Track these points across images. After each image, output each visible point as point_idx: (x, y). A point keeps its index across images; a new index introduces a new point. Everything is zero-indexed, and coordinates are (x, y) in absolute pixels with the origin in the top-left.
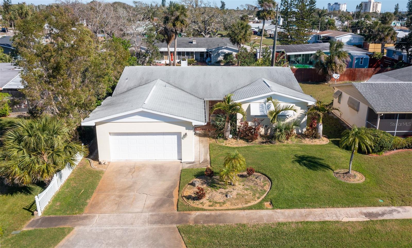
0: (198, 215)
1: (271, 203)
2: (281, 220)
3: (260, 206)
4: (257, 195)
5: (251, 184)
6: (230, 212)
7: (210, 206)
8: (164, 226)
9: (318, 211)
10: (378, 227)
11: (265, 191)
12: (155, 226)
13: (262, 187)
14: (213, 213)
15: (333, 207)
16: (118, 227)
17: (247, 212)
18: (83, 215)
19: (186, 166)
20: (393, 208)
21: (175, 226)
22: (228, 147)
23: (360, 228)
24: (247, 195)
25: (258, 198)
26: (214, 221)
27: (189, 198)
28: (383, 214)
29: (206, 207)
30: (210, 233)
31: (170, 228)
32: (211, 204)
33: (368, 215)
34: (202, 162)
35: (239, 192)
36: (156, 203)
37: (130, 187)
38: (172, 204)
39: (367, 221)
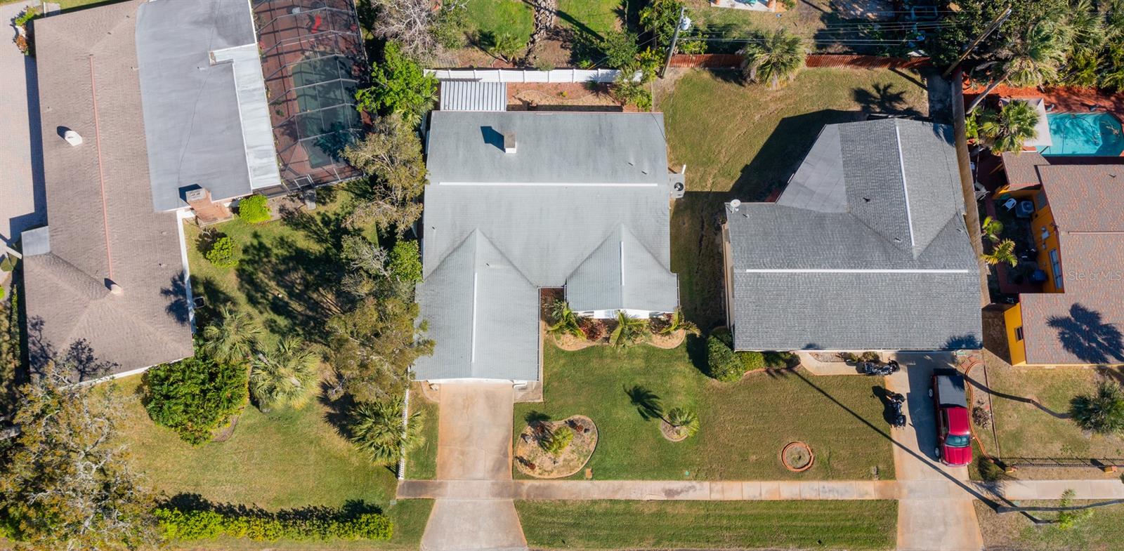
0: (530, 487)
1: (592, 471)
2: (596, 496)
3: (580, 476)
4: (582, 459)
5: (578, 441)
6: (556, 483)
7: (540, 474)
8: (503, 500)
9: (628, 484)
10: (669, 509)
11: (590, 451)
12: (497, 500)
13: (589, 445)
14: (542, 483)
15: (643, 479)
16: (468, 501)
17: (571, 482)
18: (438, 481)
19: (519, 396)
20: (694, 483)
21: (512, 500)
22: (563, 352)
23: (654, 509)
24: (573, 460)
25: (582, 463)
26: (542, 495)
27: (522, 460)
28: (682, 491)
29: (536, 475)
30: (541, 512)
31: (508, 502)
32: (540, 471)
33: (669, 492)
34: (536, 388)
35: (566, 456)
36: (494, 466)
37: (468, 437)
38: (508, 468)
39: (664, 502)
